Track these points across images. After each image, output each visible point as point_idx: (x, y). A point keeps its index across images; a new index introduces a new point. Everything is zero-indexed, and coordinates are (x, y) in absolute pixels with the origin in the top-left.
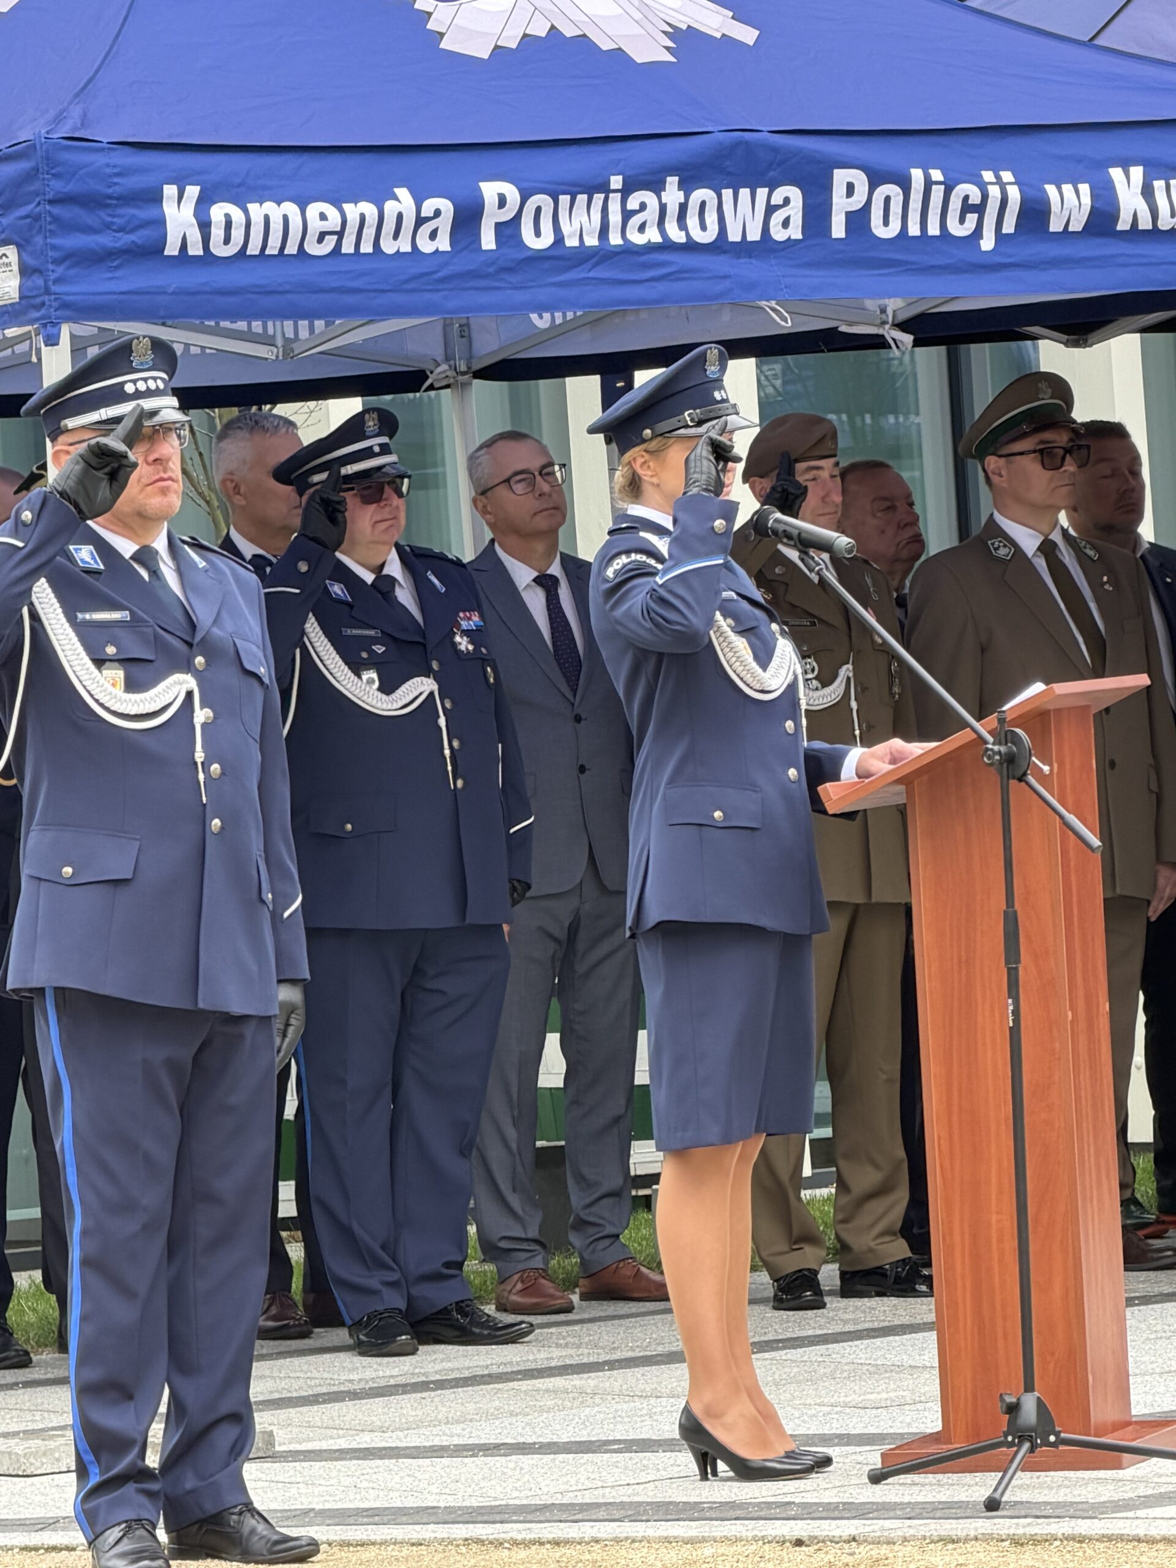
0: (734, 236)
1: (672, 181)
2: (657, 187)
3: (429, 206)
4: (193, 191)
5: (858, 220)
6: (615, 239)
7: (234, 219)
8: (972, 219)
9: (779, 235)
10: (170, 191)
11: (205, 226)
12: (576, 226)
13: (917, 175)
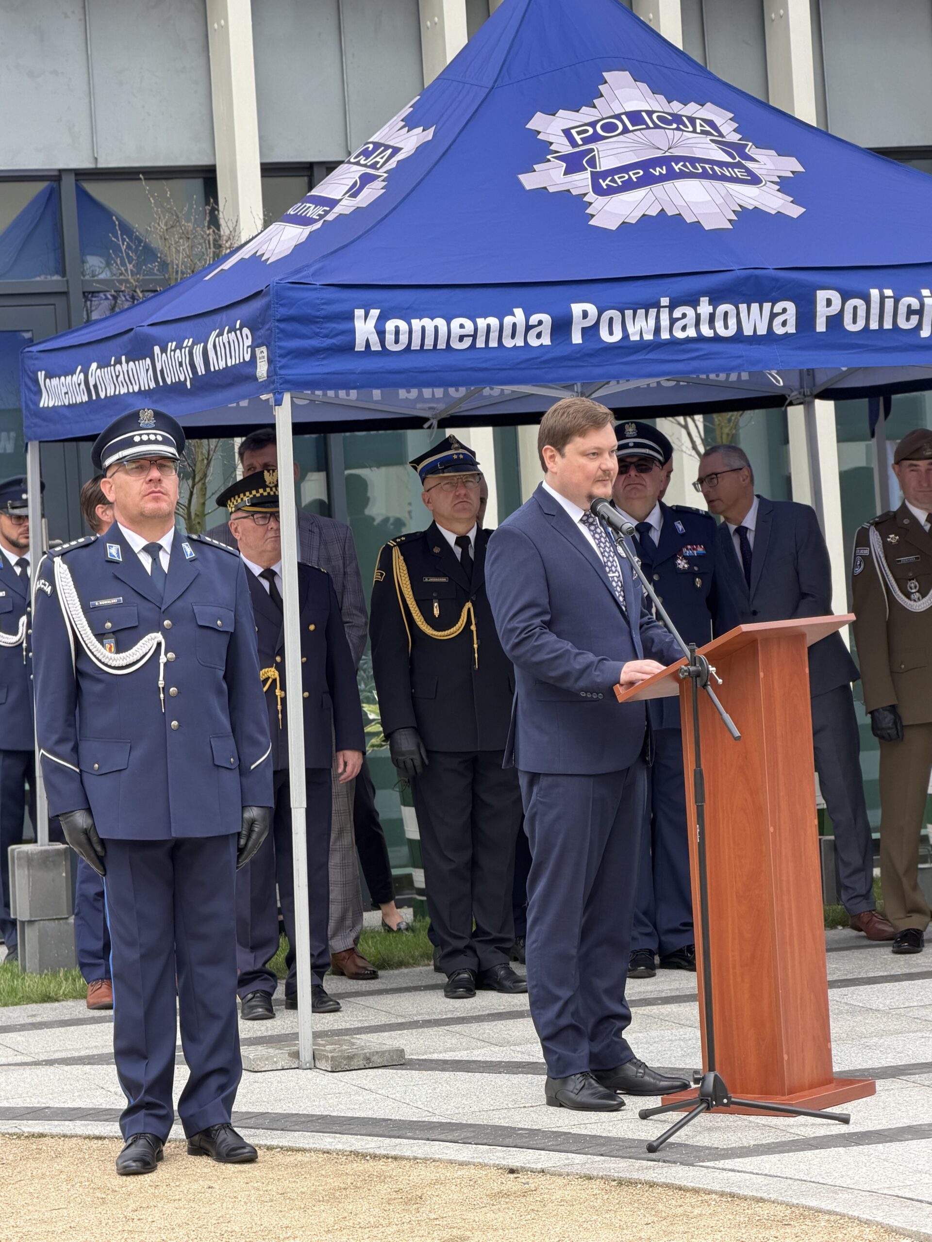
0: (748, 331)
1: (704, 301)
2: (694, 303)
3: (534, 319)
4: (375, 313)
5: (835, 321)
6: (665, 335)
7: (401, 329)
8: (915, 319)
9: (779, 330)
10: (359, 313)
11: (381, 333)
12: (638, 328)
13: (875, 293)
